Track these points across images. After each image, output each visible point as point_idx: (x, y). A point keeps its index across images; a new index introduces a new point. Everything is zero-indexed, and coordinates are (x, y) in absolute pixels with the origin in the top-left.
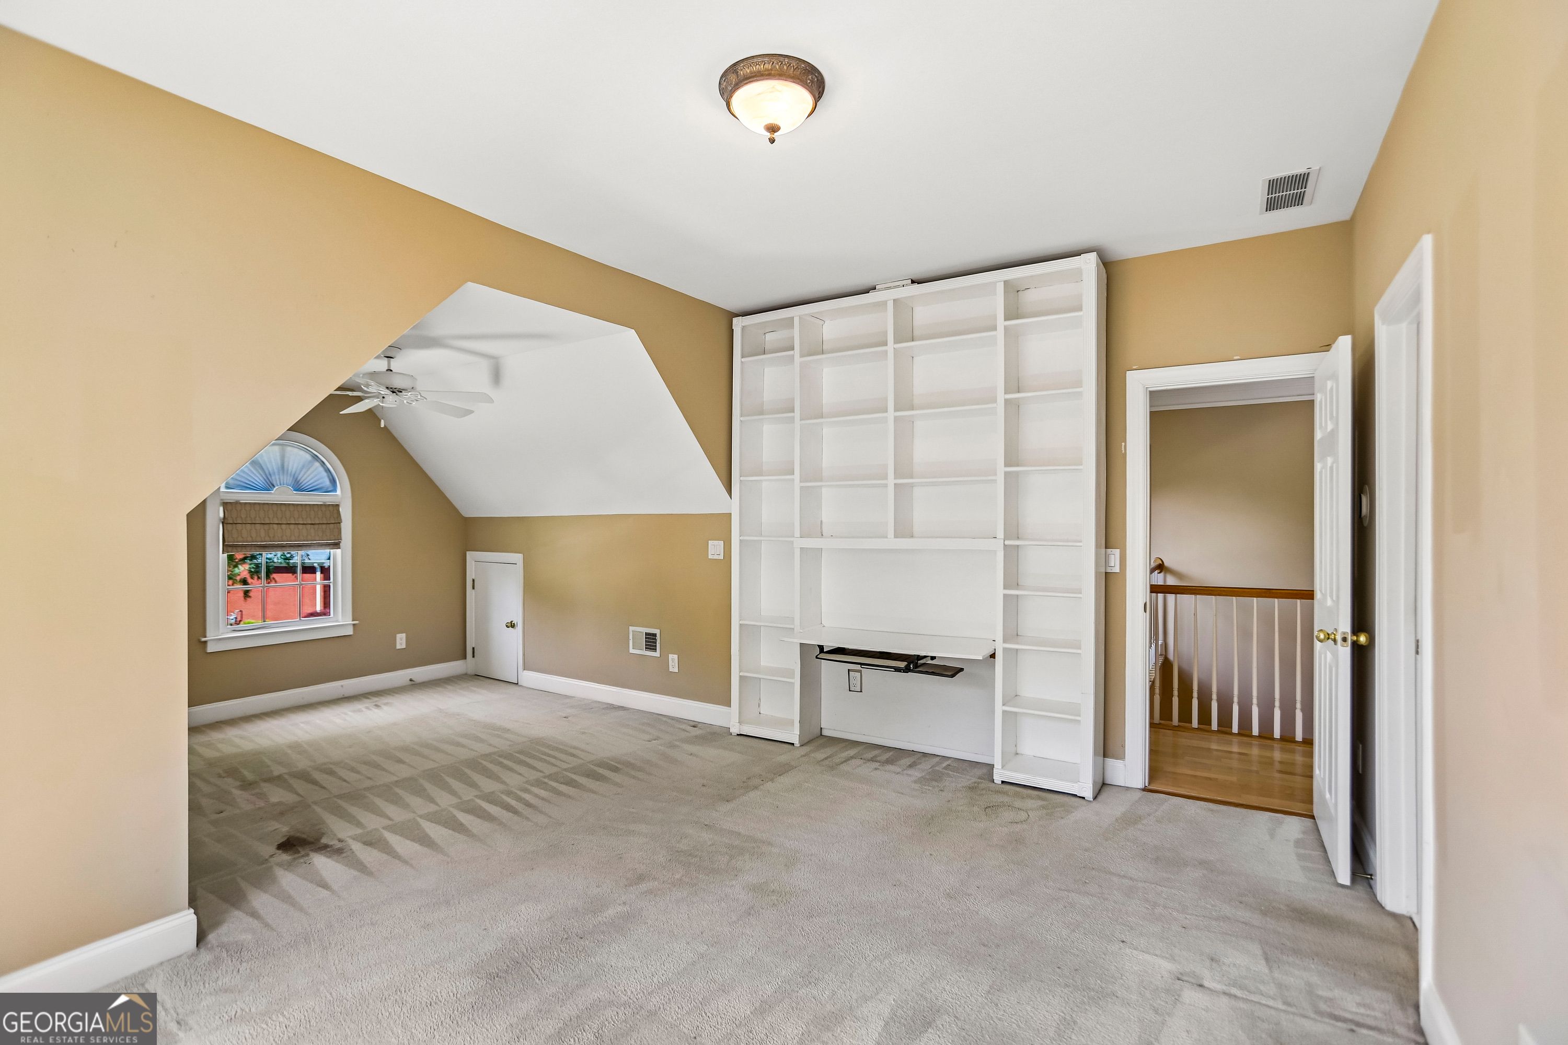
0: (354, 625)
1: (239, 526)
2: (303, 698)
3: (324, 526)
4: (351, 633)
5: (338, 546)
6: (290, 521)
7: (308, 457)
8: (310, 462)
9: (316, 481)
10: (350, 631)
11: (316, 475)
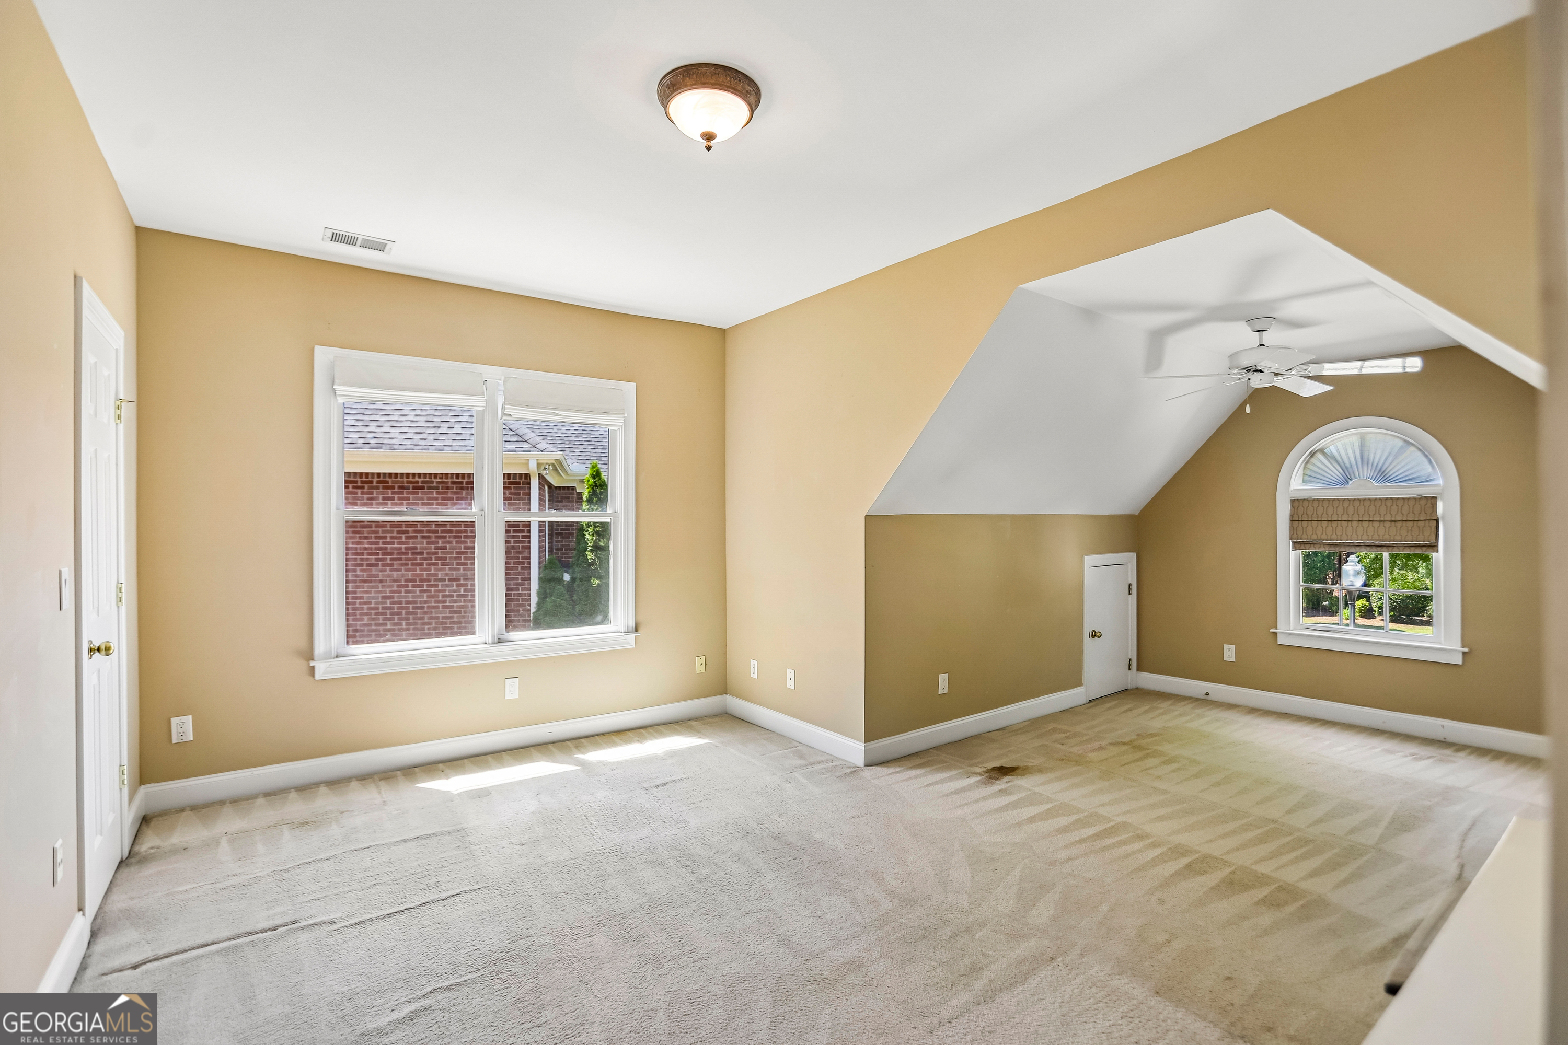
0: (1464, 653)
1: (1305, 524)
2: (1384, 722)
3: (1410, 524)
4: (1460, 663)
5: (1435, 549)
6: (1373, 517)
7: (1400, 443)
8: (1401, 448)
9: (1412, 468)
10: (1458, 660)
11: (1413, 461)
